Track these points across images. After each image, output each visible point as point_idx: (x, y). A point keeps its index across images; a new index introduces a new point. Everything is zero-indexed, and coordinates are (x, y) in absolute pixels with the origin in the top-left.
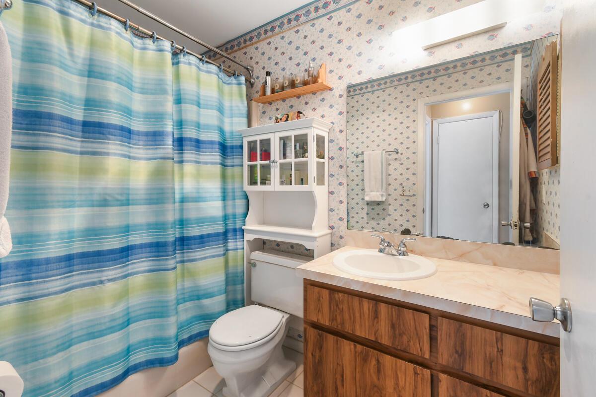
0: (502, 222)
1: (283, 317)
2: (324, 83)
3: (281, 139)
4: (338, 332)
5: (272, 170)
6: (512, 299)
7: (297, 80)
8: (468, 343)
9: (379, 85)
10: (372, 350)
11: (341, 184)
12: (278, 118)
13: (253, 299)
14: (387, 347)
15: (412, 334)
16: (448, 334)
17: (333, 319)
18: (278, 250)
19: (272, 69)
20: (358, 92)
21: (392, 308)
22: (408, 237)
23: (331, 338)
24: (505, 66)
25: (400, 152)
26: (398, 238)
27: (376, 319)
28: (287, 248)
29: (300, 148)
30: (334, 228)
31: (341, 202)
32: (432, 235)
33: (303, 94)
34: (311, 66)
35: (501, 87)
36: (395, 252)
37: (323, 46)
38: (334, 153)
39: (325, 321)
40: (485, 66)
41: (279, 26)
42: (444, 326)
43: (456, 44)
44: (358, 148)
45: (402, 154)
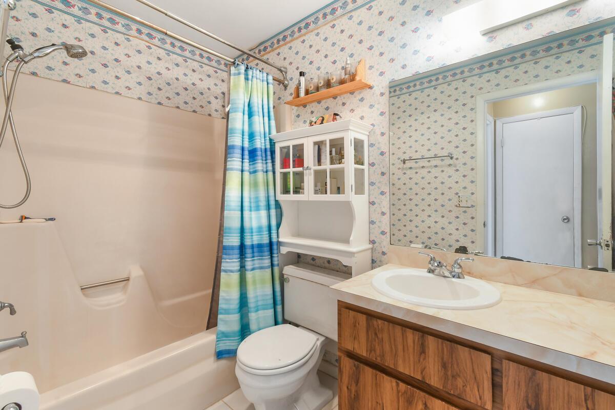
0: (589, 241)
1: (318, 339)
2: (363, 81)
3: (315, 143)
4: (377, 365)
5: (306, 178)
6: (607, 343)
7: (333, 79)
8: (544, 397)
9: (430, 81)
10: (418, 391)
11: (382, 193)
12: (312, 122)
13: (286, 317)
14: (437, 390)
15: (469, 377)
16: (517, 382)
17: (371, 350)
18: (313, 265)
19: (306, 69)
20: (405, 91)
21: (442, 343)
22: (463, 257)
23: (368, 372)
24: (589, 51)
25: (455, 157)
26: (452, 256)
27: (423, 355)
28: (324, 263)
29: (336, 154)
30: (375, 243)
31: (383, 214)
32: (495, 255)
33: (340, 94)
34: (349, 62)
35: (584, 77)
36: (447, 274)
37: (362, 40)
38: (375, 159)
39: (363, 352)
40: (561, 53)
41: (313, 22)
42: (511, 372)
43: (525, 24)
44: (405, 153)
45: (457, 159)
